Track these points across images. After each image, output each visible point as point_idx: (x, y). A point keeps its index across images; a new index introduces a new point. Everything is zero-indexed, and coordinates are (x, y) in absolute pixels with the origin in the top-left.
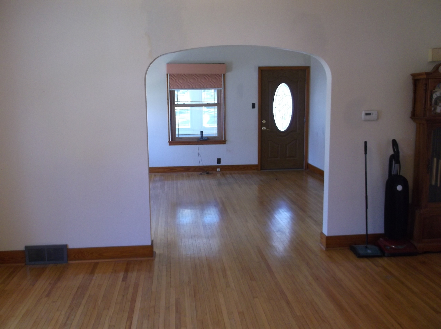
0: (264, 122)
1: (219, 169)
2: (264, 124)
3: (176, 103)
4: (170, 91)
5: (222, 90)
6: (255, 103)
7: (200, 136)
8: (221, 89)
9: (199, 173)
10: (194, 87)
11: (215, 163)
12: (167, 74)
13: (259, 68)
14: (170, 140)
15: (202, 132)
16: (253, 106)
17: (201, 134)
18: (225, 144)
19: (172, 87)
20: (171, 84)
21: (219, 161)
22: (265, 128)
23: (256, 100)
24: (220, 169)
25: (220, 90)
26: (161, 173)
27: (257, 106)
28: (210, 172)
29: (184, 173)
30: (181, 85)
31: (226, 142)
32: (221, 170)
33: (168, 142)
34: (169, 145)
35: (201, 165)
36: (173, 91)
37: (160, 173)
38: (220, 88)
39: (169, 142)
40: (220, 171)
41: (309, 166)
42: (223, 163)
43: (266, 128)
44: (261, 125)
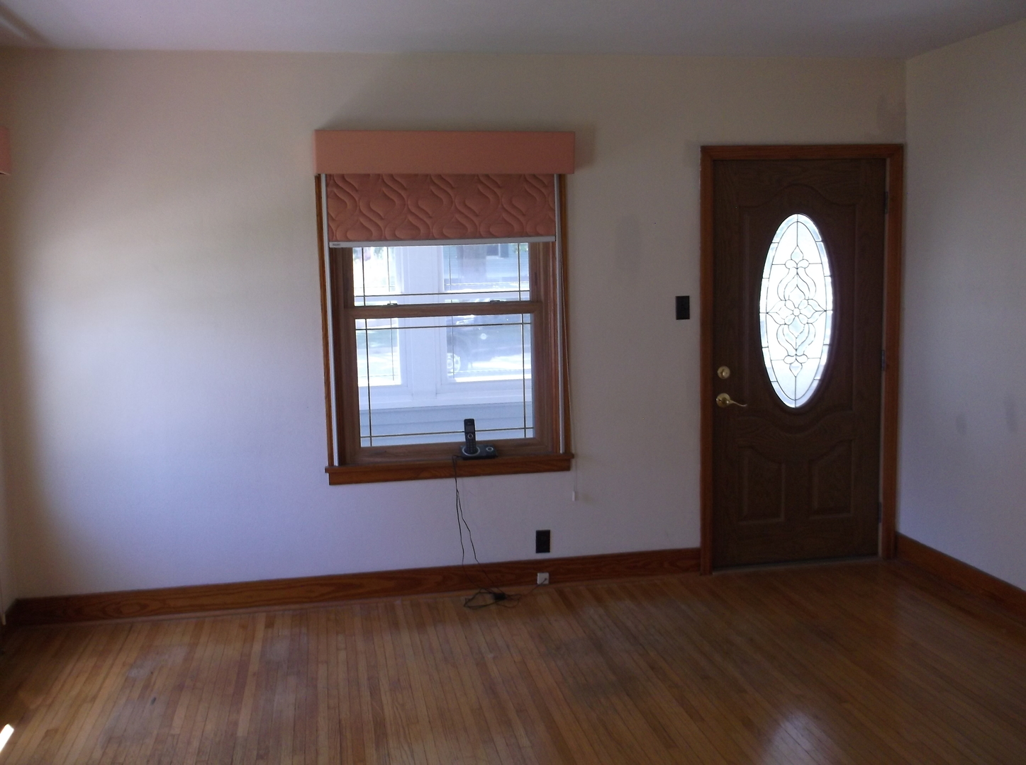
0: (724, 373)
1: (542, 577)
2: (723, 381)
3: (358, 303)
4: (331, 250)
5: (554, 243)
6: (687, 298)
7: (461, 438)
8: (550, 239)
9: (464, 595)
10: (435, 231)
11: (528, 552)
12: (318, 178)
13: (707, 151)
14: (336, 463)
15: (469, 424)
16: (682, 307)
17: (466, 433)
18: (567, 468)
19: (339, 235)
20: (333, 220)
21: (543, 540)
22: (727, 396)
23: (691, 286)
24: (546, 575)
25: (546, 245)
26: (297, 606)
27: (695, 308)
28: (506, 590)
29: (398, 602)
30: (380, 223)
31: (573, 462)
32: (552, 580)
33: (327, 470)
34: (333, 482)
35: (469, 560)
36: (343, 249)
37: (293, 607)
38: (548, 234)
39: (330, 470)
40: (547, 582)
41: (901, 547)
42: (559, 549)
43: (732, 398)
44: (711, 384)
